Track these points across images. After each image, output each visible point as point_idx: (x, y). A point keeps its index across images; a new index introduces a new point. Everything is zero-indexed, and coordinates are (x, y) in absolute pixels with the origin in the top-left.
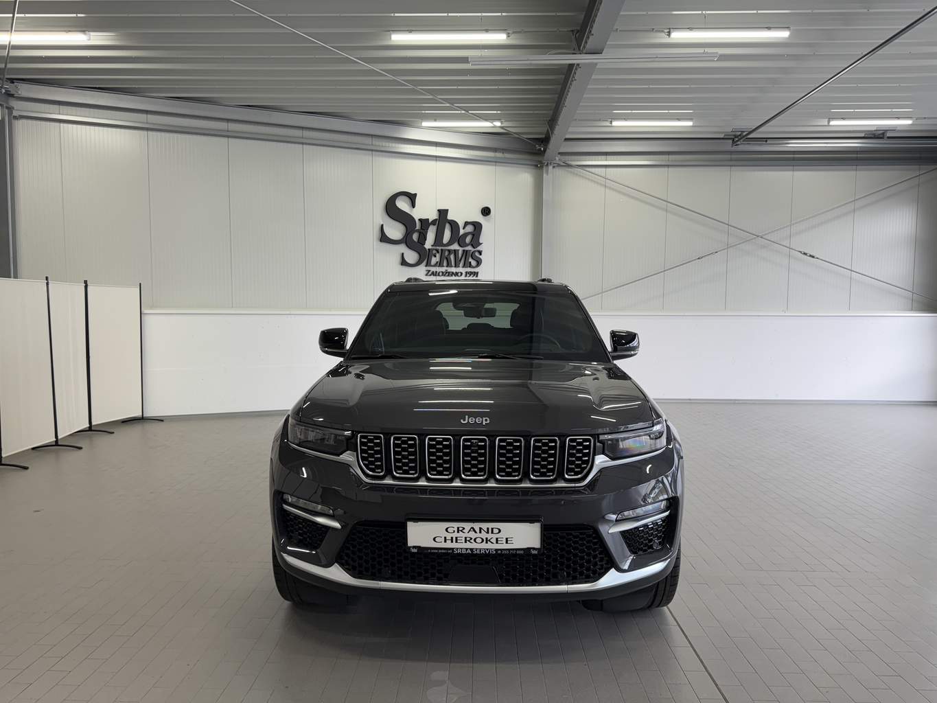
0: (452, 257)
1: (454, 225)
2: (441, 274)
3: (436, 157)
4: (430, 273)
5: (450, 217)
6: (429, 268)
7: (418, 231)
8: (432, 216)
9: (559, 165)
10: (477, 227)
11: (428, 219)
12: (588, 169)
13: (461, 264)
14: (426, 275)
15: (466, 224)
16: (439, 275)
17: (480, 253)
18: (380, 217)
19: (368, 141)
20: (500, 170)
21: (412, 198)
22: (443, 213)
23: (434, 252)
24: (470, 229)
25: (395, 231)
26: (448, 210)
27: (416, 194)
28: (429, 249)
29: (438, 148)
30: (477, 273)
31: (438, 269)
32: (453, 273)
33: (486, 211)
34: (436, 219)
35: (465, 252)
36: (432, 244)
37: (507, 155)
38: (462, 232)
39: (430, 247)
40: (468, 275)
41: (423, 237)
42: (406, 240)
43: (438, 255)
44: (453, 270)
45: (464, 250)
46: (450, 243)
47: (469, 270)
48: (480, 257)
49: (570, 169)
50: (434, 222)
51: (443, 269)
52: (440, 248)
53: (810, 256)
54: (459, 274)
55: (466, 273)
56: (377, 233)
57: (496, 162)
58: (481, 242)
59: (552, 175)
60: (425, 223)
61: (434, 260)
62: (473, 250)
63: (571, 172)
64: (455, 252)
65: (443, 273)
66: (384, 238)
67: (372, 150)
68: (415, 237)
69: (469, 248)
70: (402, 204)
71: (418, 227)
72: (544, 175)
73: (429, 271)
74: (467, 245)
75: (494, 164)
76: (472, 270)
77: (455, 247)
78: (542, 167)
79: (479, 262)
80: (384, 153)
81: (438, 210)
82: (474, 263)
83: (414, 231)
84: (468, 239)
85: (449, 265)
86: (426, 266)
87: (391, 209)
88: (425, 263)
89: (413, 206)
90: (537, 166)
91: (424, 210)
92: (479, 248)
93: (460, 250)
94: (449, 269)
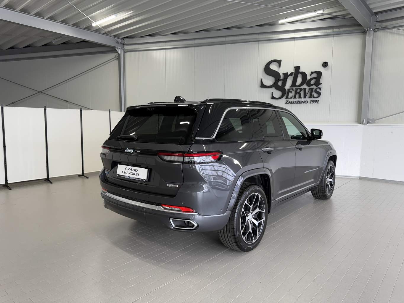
0: (302, 93)
1: (304, 75)
2: (294, 102)
3: (294, 38)
4: (288, 102)
5: (301, 70)
6: (287, 100)
7: (282, 80)
8: (291, 71)
9: (379, 30)
10: (319, 74)
11: (287, 73)
13: (308, 96)
14: (286, 103)
15: (312, 73)
16: (293, 103)
17: (320, 89)
18: (261, 74)
19: (257, 36)
20: (336, 38)
21: (279, 62)
22: (297, 68)
24: (314, 75)
25: (269, 81)
26: (300, 67)
27: (281, 60)
28: (288, 89)
29: (296, 33)
30: (318, 101)
31: (293, 100)
32: (302, 101)
33: (325, 65)
34: (293, 72)
35: (311, 90)
36: (290, 85)
37: (341, 29)
38: (309, 78)
39: (289, 88)
40: (312, 102)
41: (284, 83)
42: (275, 86)
43: (293, 92)
44: (303, 100)
45: (310, 88)
46: (302, 84)
47: (313, 99)
48: (320, 91)
49: (389, 31)
51: (296, 100)
52: (294, 88)
54: (306, 102)
55: (311, 101)
56: (259, 83)
57: (333, 35)
58: (320, 82)
59: (369, 38)
60: (286, 75)
61: (290, 95)
62: (316, 87)
64: (305, 89)
65: (296, 101)
66: (263, 86)
67: (259, 41)
68: (280, 83)
69: (314, 87)
70: (274, 67)
71: (282, 77)
72: (367, 37)
73: (288, 101)
74: (312, 85)
76: (315, 99)
77: (305, 86)
78: (366, 33)
79: (319, 94)
81: (295, 67)
82: (315, 95)
83: (280, 80)
84: (312, 82)
85: (300, 97)
86: (286, 98)
87: (268, 70)
88: (285, 97)
89: (280, 67)
90: (363, 32)
92: (320, 86)
93: (307, 88)
94: (300, 100)
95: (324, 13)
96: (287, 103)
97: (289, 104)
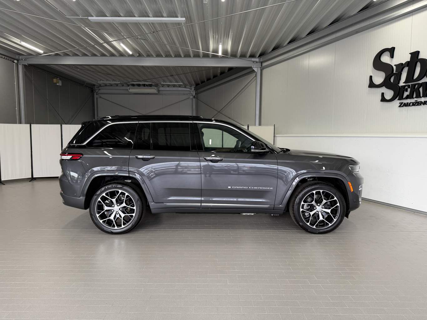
0: (422, 90)
1: (422, 62)
3: (412, 12)
5: (421, 56)
6: (402, 101)
7: (395, 74)
11: (402, 63)
14: (400, 106)
16: (410, 105)
18: (369, 70)
22: (415, 55)
23: (406, 87)
25: (379, 78)
26: (419, 51)
27: (395, 47)
28: (402, 86)
31: (409, 101)
32: (422, 102)
34: (409, 61)
36: (404, 81)
39: (404, 84)
41: (398, 78)
43: (409, 90)
44: (423, 99)
46: (419, 78)
50: (408, 64)
51: (413, 101)
52: (411, 84)
56: (367, 82)
60: (401, 67)
61: (406, 94)
64: (425, 83)
65: (412, 103)
66: (372, 85)
68: (392, 79)
70: (385, 59)
71: (395, 71)
73: (402, 103)
77: (425, 80)
81: (411, 53)
83: (392, 74)
85: (418, 96)
86: (400, 100)
87: (378, 64)
88: (398, 97)
89: (393, 57)
91: (401, 57)
94: (419, 100)
96: (402, 105)
97: (404, 107)
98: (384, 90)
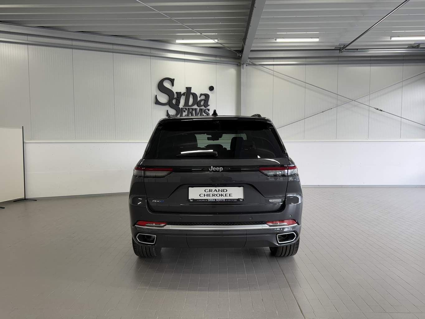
0: (194, 112)
1: (195, 95)
3: (185, 59)
5: (192, 91)
7: (175, 98)
8: (183, 90)
9: (249, 65)
10: (207, 96)
11: (181, 92)
12: (265, 67)
13: (199, 115)
15: (201, 95)
17: (209, 110)
18: (155, 91)
19: (148, 51)
20: (218, 66)
21: (172, 81)
22: (189, 89)
23: (184, 109)
24: (203, 97)
25: (163, 98)
26: (191, 88)
27: (174, 79)
28: (181, 108)
29: (185, 55)
33: (211, 88)
34: (185, 92)
35: (201, 110)
36: (183, 105)
37: (222, 59)
38: (199, 99)
39: (182, 107)
41: (178, 102)
42: (169, 103)
43: (186, 111)
45: (200, 109)
46: (193, 105)
48: (209, 112)
49: (255, 67)
50: (184, 94)
52: (187, 108)
53: (380, 110)
56: (153, 100)
58: (209, 104)
59: (245, 69)
60: (179, 94)
61: (184, 114)
62: (205, 108)
63: (255, 68)
64: (196, 109)
66: (157, 102)
67: (150, 56)
68: (174, 102)
69: (203, 107)
70: (167, 84)
71: (175, 96)
72: (242, 69)
74: (202, 106)
75: (215, 63)
77: (195, 107)
78: (240, 65)
79: (208, 115)
80: (157, 58)
81: (186, 88)
82: (205, 115)
83: (173, 98)
84: (202, 103)
85: (192, 116)
87: (161, 87)
88: (179, 115)
89: (173, 85)
90: (237, 65)
91: (179, 88)
92: (208, 108)
93: (198, 108)
95: (219, 42)
98: (167, 108)
